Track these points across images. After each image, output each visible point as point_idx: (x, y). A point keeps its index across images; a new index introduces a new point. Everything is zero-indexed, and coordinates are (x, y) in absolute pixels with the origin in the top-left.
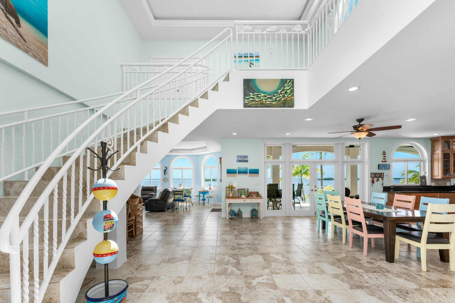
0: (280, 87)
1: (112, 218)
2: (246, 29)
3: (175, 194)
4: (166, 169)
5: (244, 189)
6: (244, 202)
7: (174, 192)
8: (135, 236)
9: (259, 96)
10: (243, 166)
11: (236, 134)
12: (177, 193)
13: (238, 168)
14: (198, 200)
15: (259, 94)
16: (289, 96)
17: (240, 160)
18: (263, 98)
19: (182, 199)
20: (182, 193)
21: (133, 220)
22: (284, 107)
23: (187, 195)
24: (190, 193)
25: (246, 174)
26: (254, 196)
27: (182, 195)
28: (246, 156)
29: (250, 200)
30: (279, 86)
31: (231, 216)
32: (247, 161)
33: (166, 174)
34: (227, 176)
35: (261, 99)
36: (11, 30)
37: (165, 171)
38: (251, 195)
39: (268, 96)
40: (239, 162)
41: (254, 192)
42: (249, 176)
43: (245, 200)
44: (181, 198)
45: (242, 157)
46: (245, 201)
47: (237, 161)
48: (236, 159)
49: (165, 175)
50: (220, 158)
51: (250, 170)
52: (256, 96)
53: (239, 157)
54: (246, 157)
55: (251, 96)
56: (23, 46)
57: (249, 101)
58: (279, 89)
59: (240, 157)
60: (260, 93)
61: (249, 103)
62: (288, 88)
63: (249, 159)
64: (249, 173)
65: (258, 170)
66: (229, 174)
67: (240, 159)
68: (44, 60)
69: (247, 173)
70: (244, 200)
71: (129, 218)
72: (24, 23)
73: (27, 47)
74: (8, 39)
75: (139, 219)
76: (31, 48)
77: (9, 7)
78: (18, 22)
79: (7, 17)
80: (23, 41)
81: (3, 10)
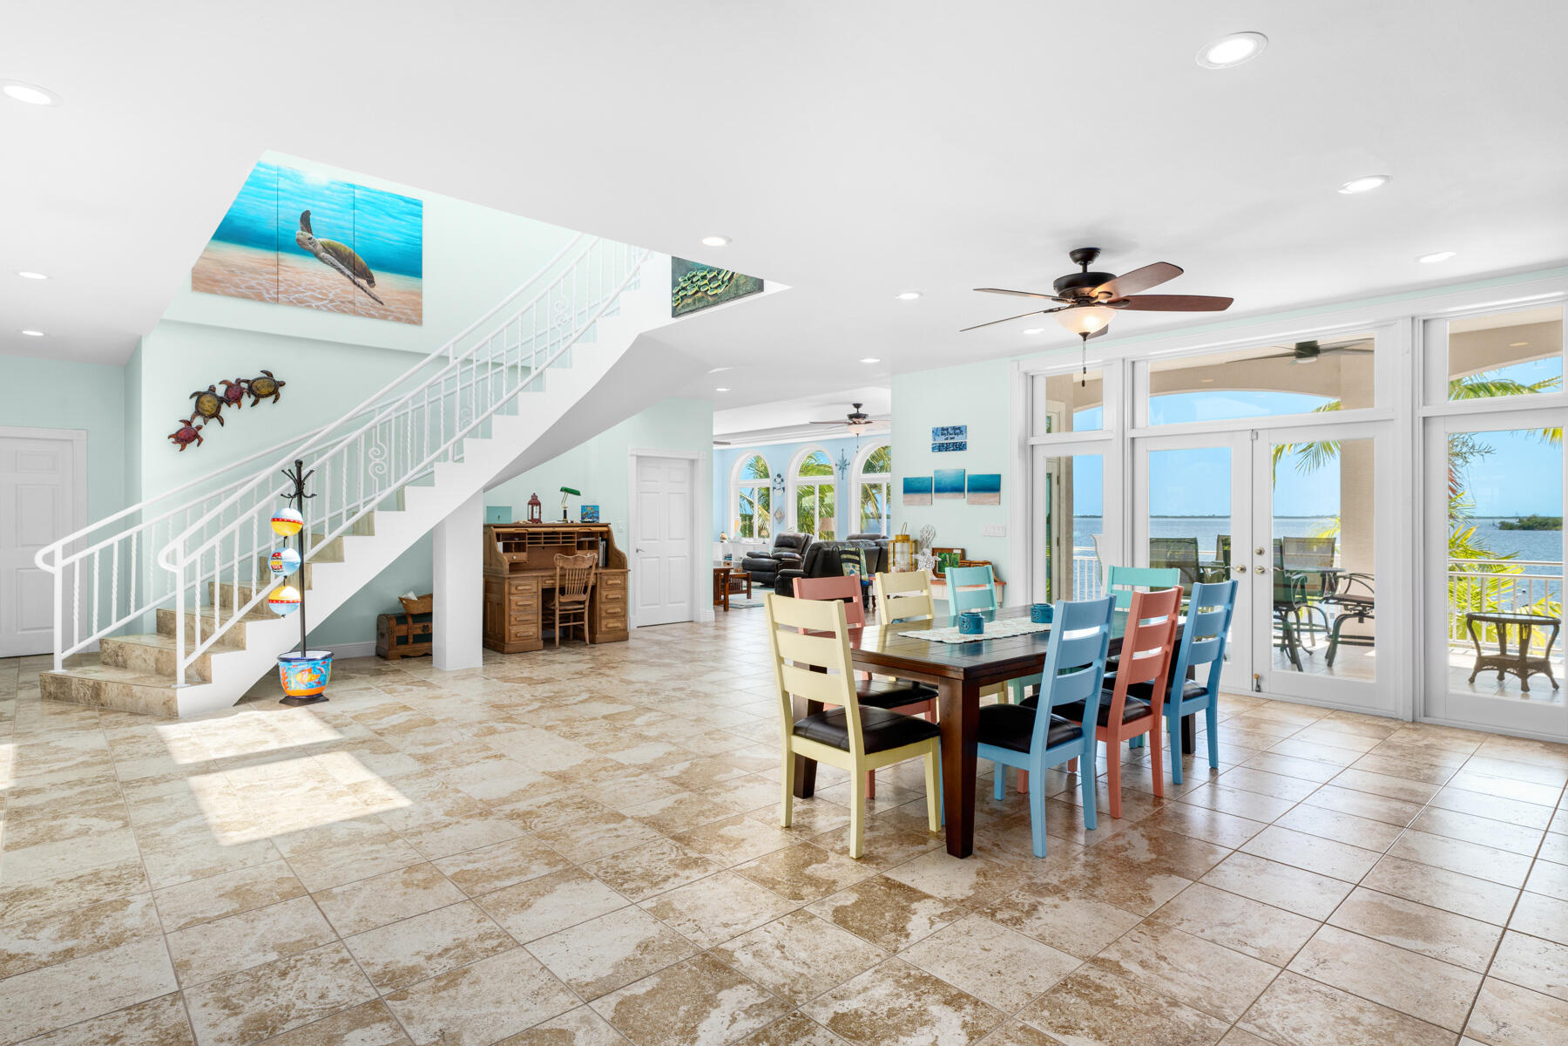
3: (842, 561)
5: (950, 551)
7: (840, 553)
8: (588, 641)
9: (693, 280)
10: (950, 464)
12: (845, 557)
13: (936, 472)
17: (943, 445)
18: (701, 284)
25: (957, 494)
27: (858, 566)
28: (959, 428)
32: (961, 447)
34: (905, 502)
39: (709, 276)
40: (940, 451)
42: (968, 503)
45: (948, 432)
47: (933, 449)
48: (929, 441)
51: (971, 479)
53: (940, 432)
54: (958, 430)
55: (681, 284)
56: (378, 313)
57: (678, 299)
59: (943, 434)
61: (679, 304)
63: (970, 439)
64: (969, 491)
65: (999, 477)
66: (912, 497)
67: (941, 440)
68: (414, 318)
69: (961, 489)
71: (563, 598)
72: (379, 276)
73: (386, 310)
74: (355, 313)
75: (609, 606)
76: (392, 308)
77: (358, 267)
78: (371, 281)
79: (355, 283)
80: (379, 305)
81: (348, 276)
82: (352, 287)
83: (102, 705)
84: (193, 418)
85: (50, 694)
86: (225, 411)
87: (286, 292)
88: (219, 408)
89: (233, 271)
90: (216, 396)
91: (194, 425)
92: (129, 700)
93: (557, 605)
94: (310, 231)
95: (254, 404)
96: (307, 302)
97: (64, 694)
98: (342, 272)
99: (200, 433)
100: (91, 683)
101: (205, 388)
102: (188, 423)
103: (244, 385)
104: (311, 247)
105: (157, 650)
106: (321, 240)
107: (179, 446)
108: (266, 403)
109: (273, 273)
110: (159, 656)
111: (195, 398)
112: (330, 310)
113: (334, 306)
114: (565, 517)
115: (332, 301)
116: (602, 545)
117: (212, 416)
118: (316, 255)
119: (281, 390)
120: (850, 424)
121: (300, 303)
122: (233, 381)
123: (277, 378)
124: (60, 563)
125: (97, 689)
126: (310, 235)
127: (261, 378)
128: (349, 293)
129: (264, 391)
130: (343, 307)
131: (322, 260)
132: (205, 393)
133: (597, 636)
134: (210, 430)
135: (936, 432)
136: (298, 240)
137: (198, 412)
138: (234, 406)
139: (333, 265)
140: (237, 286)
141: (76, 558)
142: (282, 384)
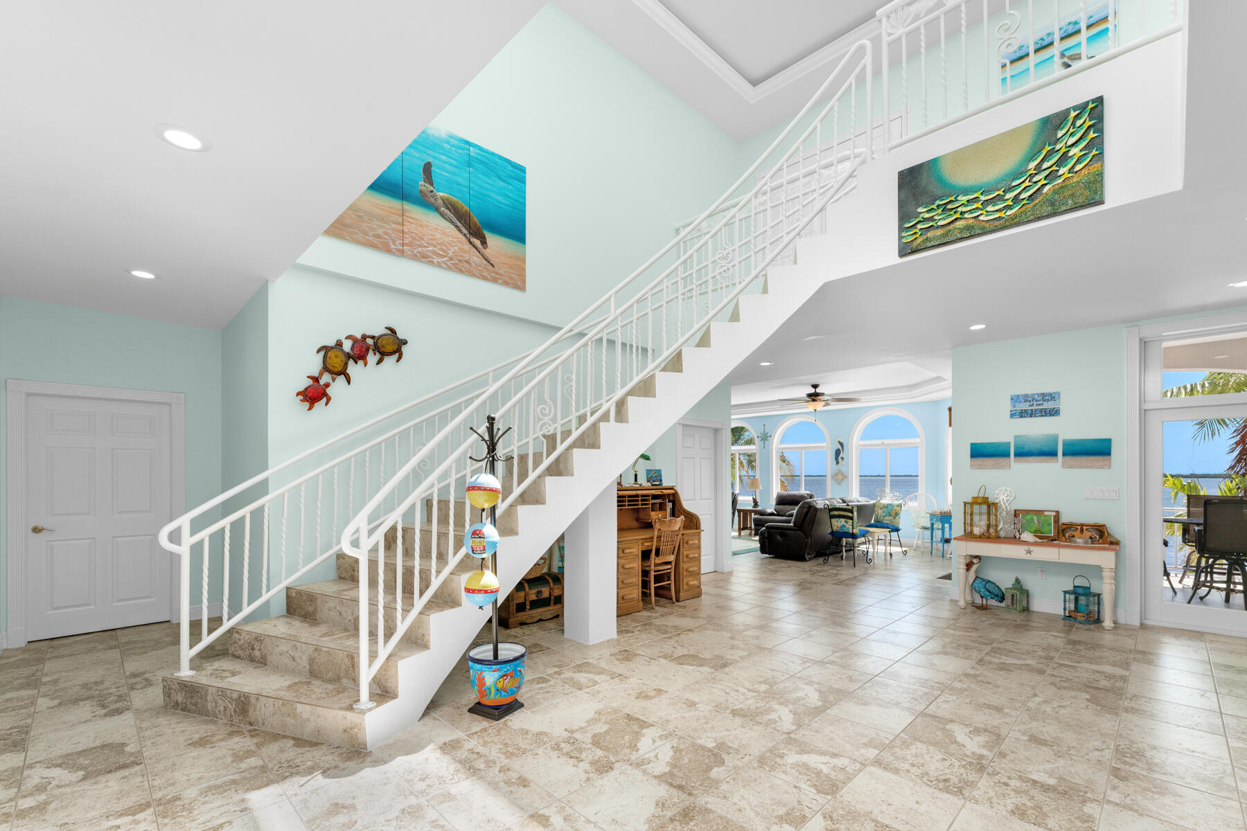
0: (1037, 150)
1: (482, 536)
2: (913, 15)
3: (832, 517)
4: (840, 447)
5: (1039, 513)
6: (1028, 557)
7: (831, 510)
8: (674, 599)
9: (949, 206)
10: (1036, 429)
11: (983, 326)
12: (836, 513)
13: (1015, 437)
14: (930, 541)
15: (950, 202)
16: (1078, 168)
17: (1026, 411)
18: (964, 209)
19: (851, 531)
20: (850, 514)
21: (669, 563)
22: (1054, 214)
23: (886, 522)
24: (895, 518)
25: (1049, 458)
26: (1080, 541)
27: (851, 521)
28: (1050, 395)
29: (1055, 550)
30: (1035, 143)
31: (982, 597)
32: (1054, 412)
33: (840, 460)
34: (971, 466)
35: (958, 215)
36: (476, 258)
37: (838, 453)
38: (1064, 535)
39: (983, 198)
40: (1021, 417)
41: (1082, 525)
42: (1063, 466)
43: (1032, 548)
44: (848, 528)
45: (1033, 399)
46: (1029, 552)
47: (1012, 416)
48: (1007, 407)
49: (838, 463)
50: (950, 409)
51: (1066, 443)
52: (940, 211)
53: (1020, 399)
54: (1052, 397)
55: (922, 215)
56: (489, 275)
57: (915, 233)
58: (1032, 159)
59: (1025, 401)
60: (953, 198)
61: (916, 239)
62: (1072, 140)
63: (1064, 405)
64: (1064, 454)
65: (1109, 441)
66: (979, 461)
67: (1025, 406)
68: (519, 283)
69: (1052, 454)
70: (1026, 548)
71: (657, 558)
72: (491, 238)
73: (496, 273)
74: (471, 274)
75: (689, 565)
76: (501, 272)
77: (474, 229)
78: (484, 243)
79: (471, 243)
80: (490, 267)
81: (465, 235)
82: (467, 247)
83: (251, 724)
84: (321, 374)
85: (177, 704)
86: (353, 369)
87: (410, 244)
88: (346, 365)
89: (361, 216)
90: (343, 351)
91: (322, 382)
92: (290, 720)
93: (653, 567)
94: (431, 184)
95: (379, 362)
96: (428, 257)
97: (195, 705)
98: (460, 230)
99: (329, 391)
100: (235, 696)
101: (332, 343)
102: (316, 380)
103: (370, 341)
104: (432, 200)
105: (311, 648)
106: (441, 194)
107: (307, 405)
108: (390, 361)
109: (399, 224)
110: (316, 654)
111: (322, 353)
112: (449, 268)
113: (453, 264)
114: (636, 480)
115: (451, 259)
116: (669, 505)
117: (339, 374)
118: (437, 210)
119: (404, 349)
120: (808, 401)
121: (423, 258)
122: (359, 337)
123: (401, 335)
124: (188, 540)
125: (243, 704)
126: (432, 188)
127: (385, 335)
128: (465, 252)
129: (390, 349)
130: (459, 266)
131: (442, 215)
132: (332, 348)
133: (681, 594)
134: (337, 388)
135: (1015, 399)
136: (421, 192)
137: (326, 368)
138: (361, 363)
139: (452, 222)
140: (365, 233)
141: (205, 534)
142: (405, 342)
